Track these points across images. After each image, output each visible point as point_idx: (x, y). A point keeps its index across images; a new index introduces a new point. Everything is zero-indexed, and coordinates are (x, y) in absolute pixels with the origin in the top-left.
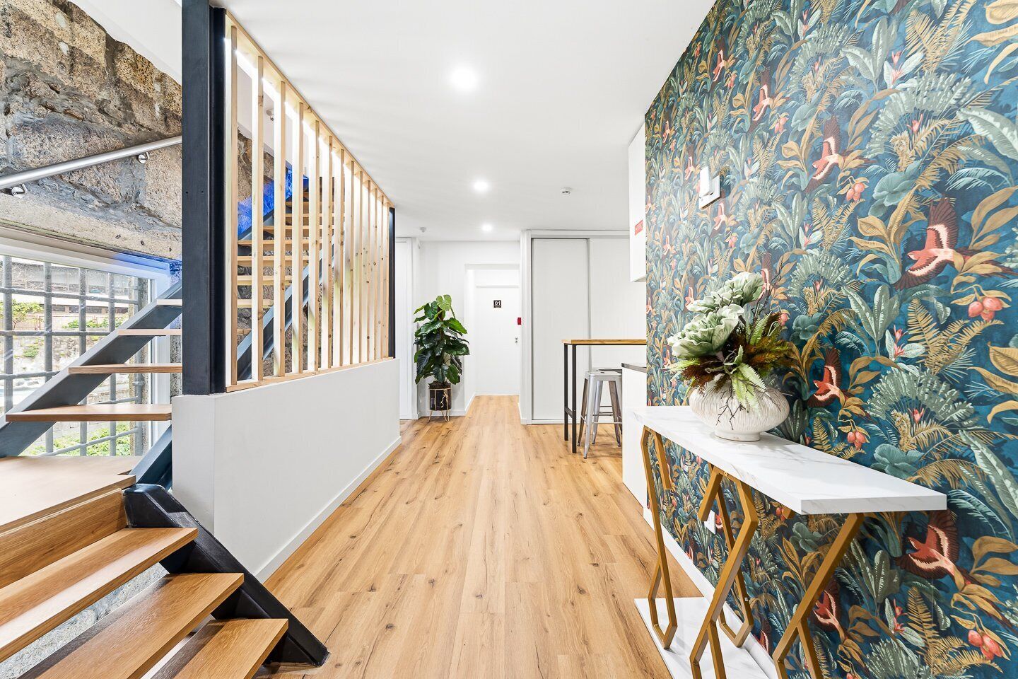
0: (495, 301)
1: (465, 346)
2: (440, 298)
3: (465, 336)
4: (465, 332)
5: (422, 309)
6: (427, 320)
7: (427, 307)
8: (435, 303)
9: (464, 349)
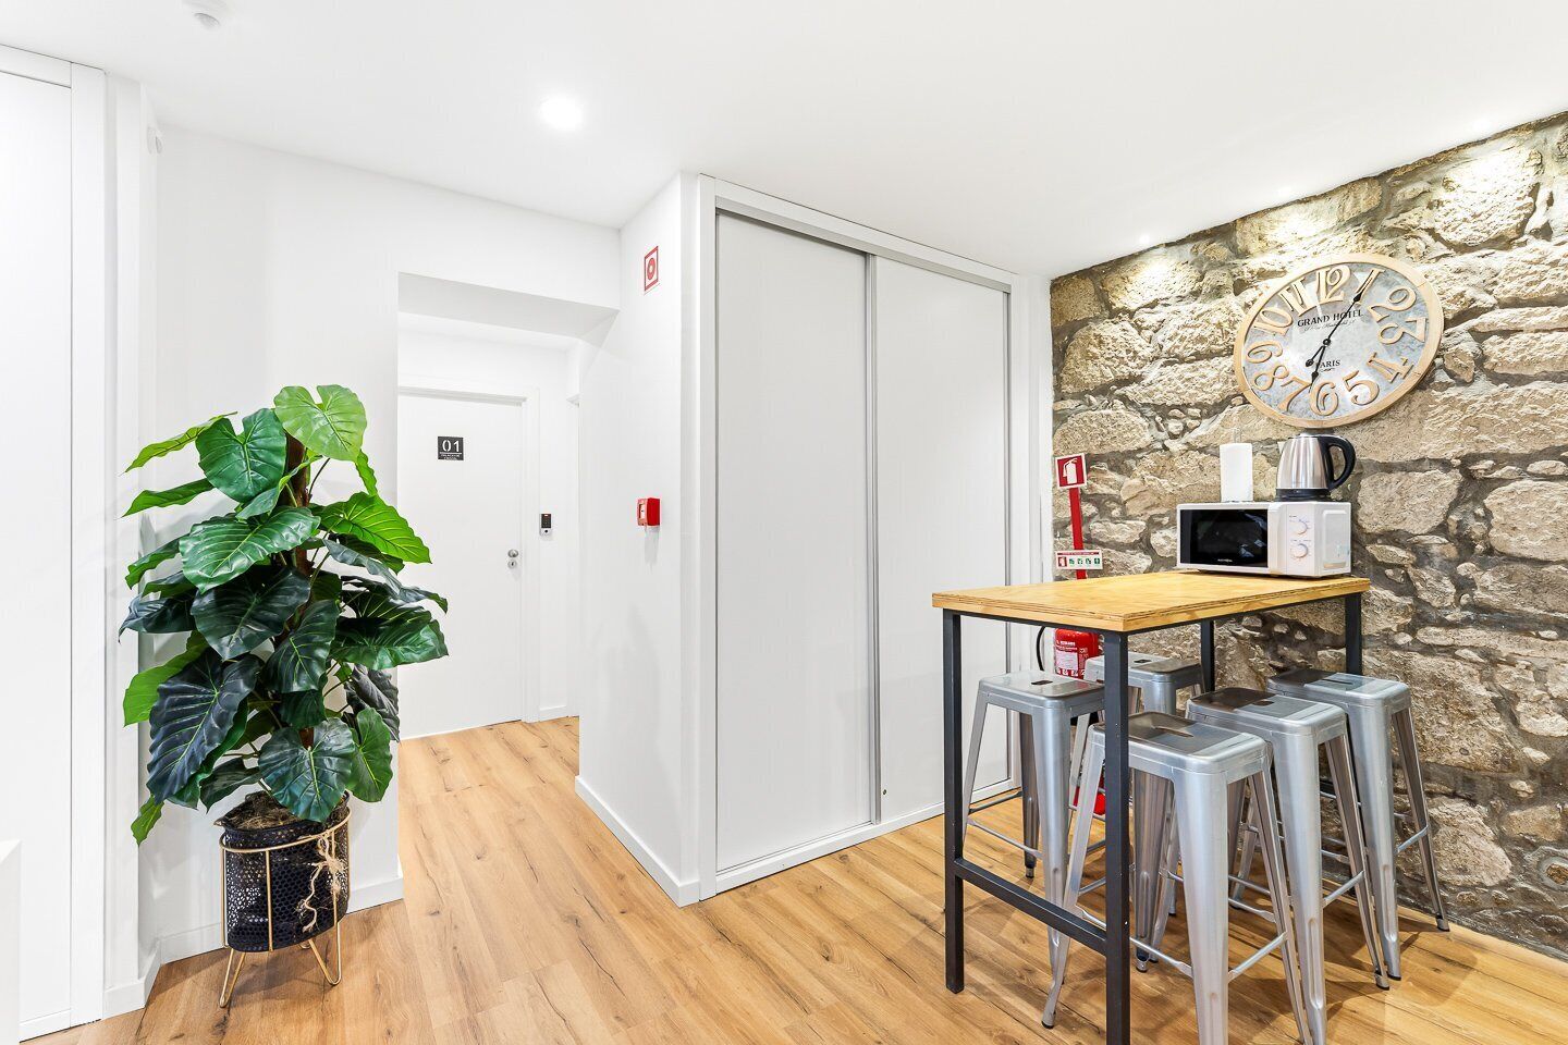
0: (441, 439)
1: (423, 619)
2: (295, 396)
3: (410, 576)
4: (422, 555)
5: (178, 444)
6: (216, 501)
7: (214, 440)
8: (269, 418)
9: (425, 635)
